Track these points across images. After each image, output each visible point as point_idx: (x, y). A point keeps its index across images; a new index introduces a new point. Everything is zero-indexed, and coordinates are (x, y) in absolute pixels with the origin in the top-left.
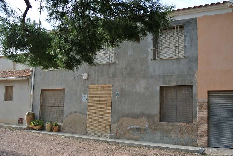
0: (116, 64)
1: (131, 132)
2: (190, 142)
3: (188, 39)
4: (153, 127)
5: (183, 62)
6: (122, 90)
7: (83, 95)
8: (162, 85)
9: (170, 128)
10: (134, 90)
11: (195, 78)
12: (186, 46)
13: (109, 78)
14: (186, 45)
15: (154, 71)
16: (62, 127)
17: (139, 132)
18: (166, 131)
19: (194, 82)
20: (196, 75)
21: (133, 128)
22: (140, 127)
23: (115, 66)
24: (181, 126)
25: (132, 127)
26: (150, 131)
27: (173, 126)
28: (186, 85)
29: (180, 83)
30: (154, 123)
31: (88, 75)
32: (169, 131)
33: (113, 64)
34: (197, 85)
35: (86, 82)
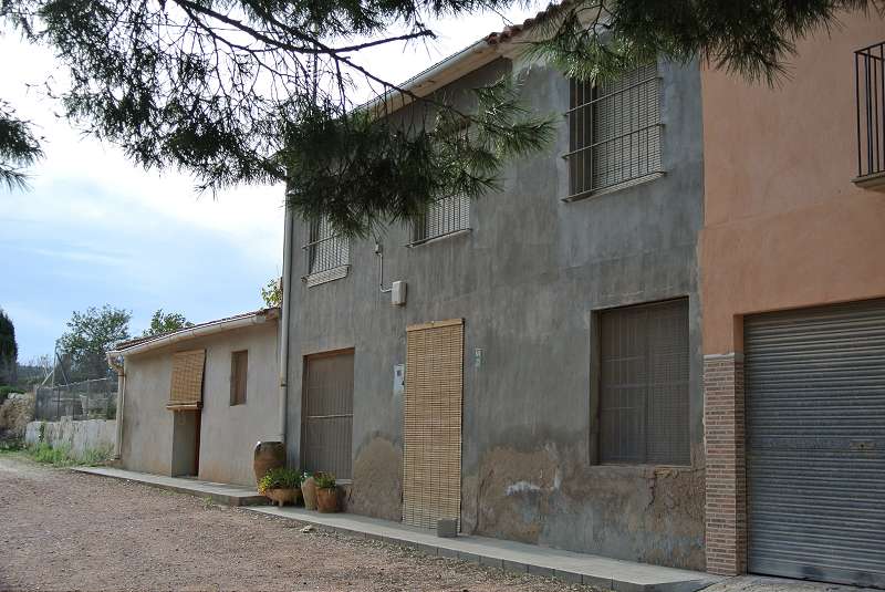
0: (474, 233)
1: (515, 506)
2: (683, 551)
3: (670, 91)
4: (574, 487)
5: (659, 196)
6: (490, 338)
7: (396, 368)
8: (600, 305)
9: (622, 487)
10: (521, 336)
11: (696, 265)
12: (664, 126)
13: (457, 294)
14: (665, 120)
15: (575, 249)
16: (348, 490)
17: (535, 510)
18: (610, 501)
19: (691, 282)
20: (698, 250)
21: (520, 491)
22: (538, 488)
23: (472, 245)
24: (655, 479)
25: (516, 488)
26: (564, 504)
27: (630, 478)
28: (668, 296)
29: (649, 294)
30: (577, 467)
31: (406, 289)
32: (619, 500)
33: (465, 235)
34: (700, 292)
35: (401, 317)
